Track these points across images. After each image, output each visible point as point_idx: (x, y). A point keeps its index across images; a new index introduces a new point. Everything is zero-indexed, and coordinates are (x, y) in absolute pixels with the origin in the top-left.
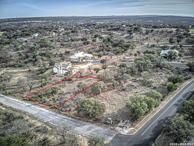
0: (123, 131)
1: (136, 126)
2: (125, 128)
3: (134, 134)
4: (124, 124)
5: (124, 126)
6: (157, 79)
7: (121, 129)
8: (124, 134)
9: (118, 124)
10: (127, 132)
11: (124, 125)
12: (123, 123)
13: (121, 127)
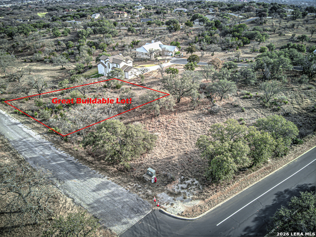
0: (172, 204)
1: (211, 197)
2: (181, 197)
3: (197, 217)
4: (182, 188)
5: (179, 193)
6: (296, 97)
7: (169, 198)
8: (172, 215)
9: (168, 186)
10: (183, 209)
11: (182, 191)
12: (180, 186)
13: (171, 194)
